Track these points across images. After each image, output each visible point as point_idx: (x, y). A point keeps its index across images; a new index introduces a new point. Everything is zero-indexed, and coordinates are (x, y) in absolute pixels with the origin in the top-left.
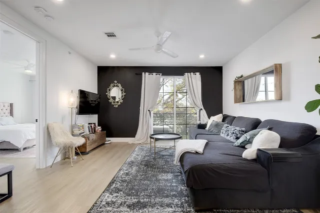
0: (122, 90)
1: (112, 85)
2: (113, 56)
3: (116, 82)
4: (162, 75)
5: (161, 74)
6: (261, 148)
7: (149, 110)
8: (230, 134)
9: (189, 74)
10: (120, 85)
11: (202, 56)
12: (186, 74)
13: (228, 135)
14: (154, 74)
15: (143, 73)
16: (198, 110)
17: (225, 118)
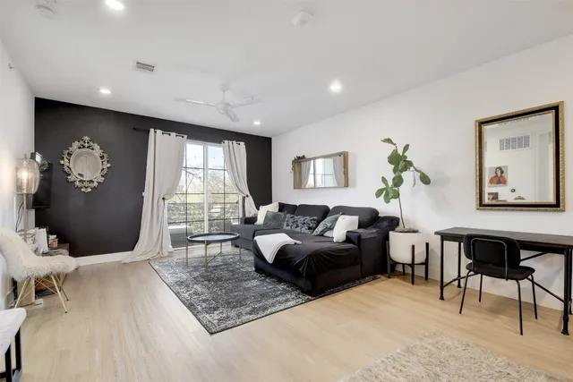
0: (102, 157)
1: (76, 144)
2: (105, 92)
3: (86, 138)
4: (188, 138)
5: (186, 136)
6: (350, 230)
7: (164, 199)
8: (300, 225)
9: (230, 142)
10: (96, 147)
11: (257, 123)
12: (226, 141)
13: (297, 226)
14: (173, 134)
15: (152, 130)
16: (241, 198)
17: (282, 207)
